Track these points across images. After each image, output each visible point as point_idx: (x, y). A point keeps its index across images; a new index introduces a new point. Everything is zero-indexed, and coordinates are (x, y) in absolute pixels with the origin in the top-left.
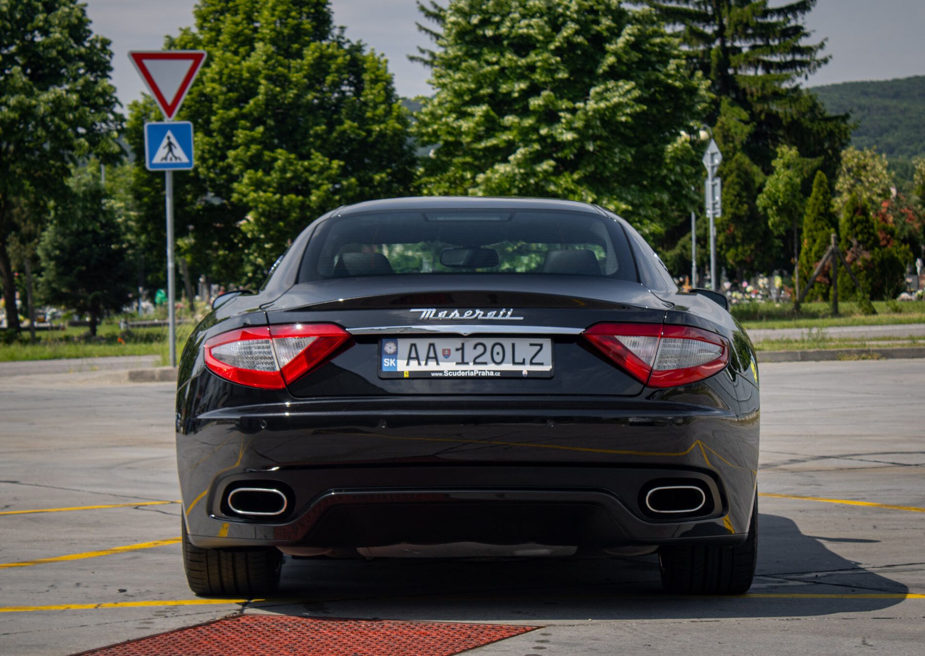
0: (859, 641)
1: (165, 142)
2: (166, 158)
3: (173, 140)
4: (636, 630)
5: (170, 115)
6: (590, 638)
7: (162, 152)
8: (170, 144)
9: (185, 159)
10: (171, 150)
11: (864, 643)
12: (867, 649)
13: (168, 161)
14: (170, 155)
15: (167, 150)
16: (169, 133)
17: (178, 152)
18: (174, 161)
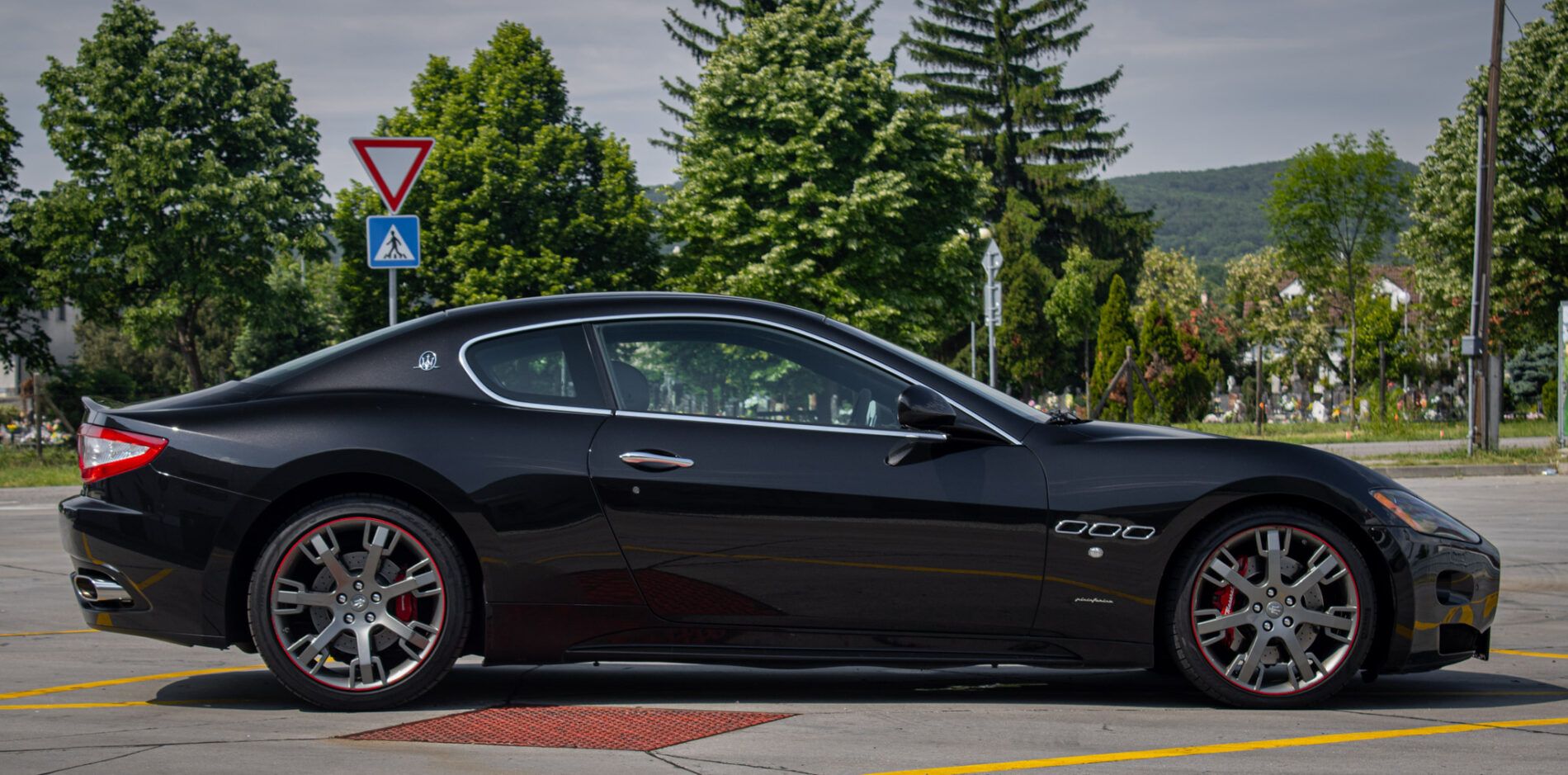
0: (1101, 726)
1: (389, 237)
2: (389, 256)
3: (398, 235)
5: (394, 208)
7: (385, 249)
8: (394, 240)
9: (410, 257)
10: (395, 246)
11: (1105, 728)
12: (1106, 733)
13: (392, 258)
14: (394, 252)
15: (391, 246)
16: (393, 228)
17: (403, 248)
18: (398, 258)
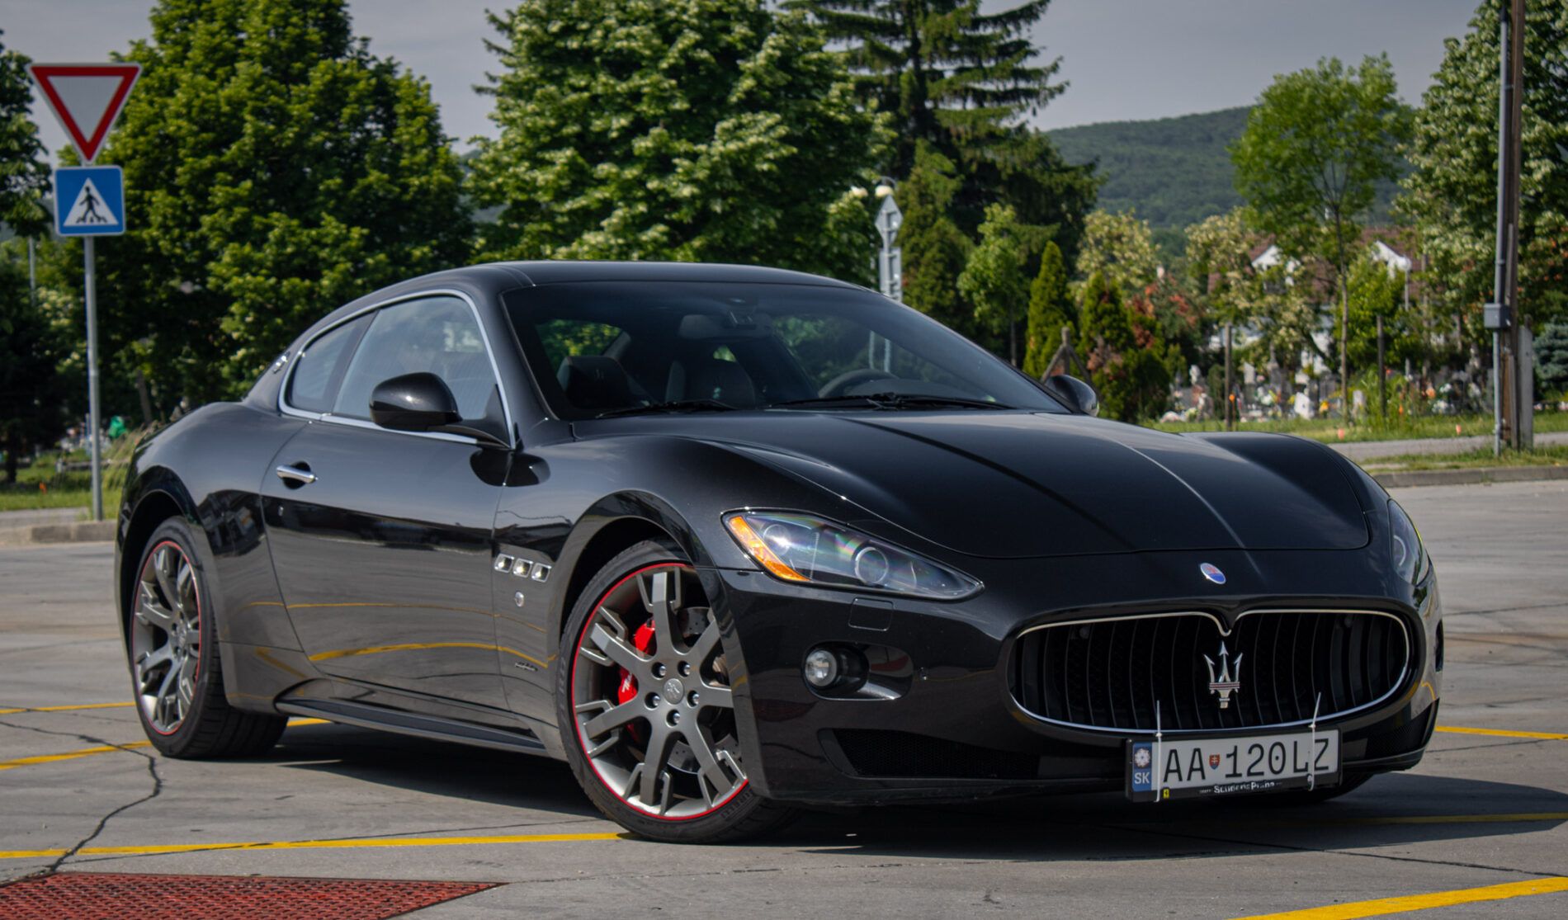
0: (982, 894)
1: (83, 195)
2: (84, 219)
3: (94, 192)
4: (645, 886)
5: (89, 156)
6: (572, 899)
7: (78, 210)
8: (90, 199)
9: (112, 220)
10: (91, 207)
11: (987, 899)
12: (989, 908)
13: (88, 223)
14: (90, 214)
15: (85, 206)
16: (89, 183)
17: (102, 209)
18: (96, 223)
